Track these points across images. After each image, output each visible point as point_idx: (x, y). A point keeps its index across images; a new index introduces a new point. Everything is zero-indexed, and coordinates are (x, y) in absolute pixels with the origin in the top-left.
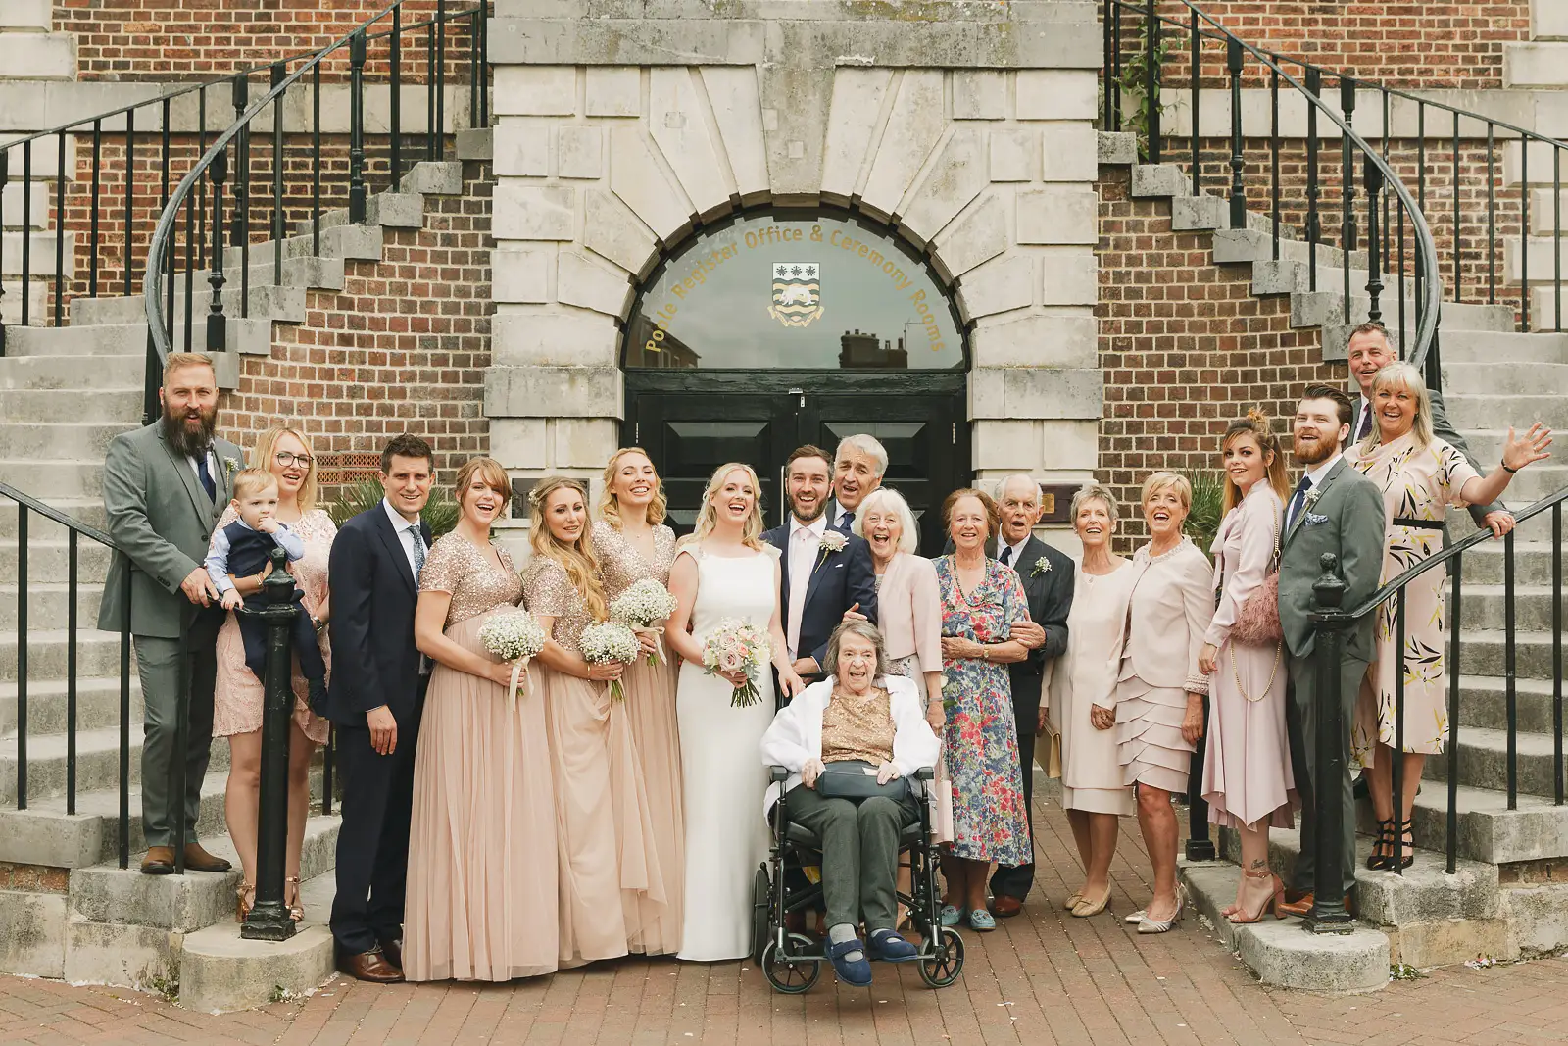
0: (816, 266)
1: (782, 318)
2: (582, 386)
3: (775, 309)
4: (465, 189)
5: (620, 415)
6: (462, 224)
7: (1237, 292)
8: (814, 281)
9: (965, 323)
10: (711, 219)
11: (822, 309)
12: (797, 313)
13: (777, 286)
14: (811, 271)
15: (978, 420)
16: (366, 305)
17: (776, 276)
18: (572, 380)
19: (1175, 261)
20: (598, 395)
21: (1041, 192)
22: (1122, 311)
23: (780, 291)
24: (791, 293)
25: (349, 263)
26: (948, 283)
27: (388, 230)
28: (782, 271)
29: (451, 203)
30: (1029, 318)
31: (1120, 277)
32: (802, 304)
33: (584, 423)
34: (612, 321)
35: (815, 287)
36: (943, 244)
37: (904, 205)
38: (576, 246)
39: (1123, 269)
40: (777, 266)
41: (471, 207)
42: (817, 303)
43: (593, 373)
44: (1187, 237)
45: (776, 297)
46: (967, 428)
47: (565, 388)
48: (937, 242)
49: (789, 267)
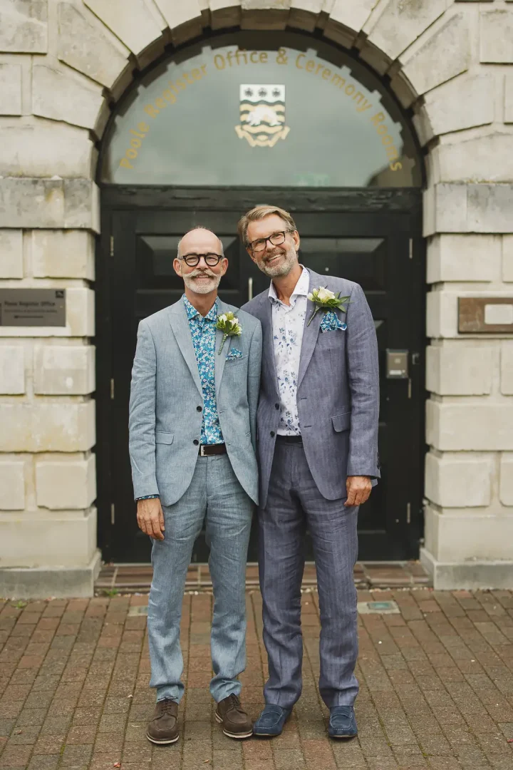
0: (281, 88)
1: (250, 139)
2: (58, 200)
3: (242, 129)
5: (96, 227)
8: (279, 103)
9: (423, 145)
10: (185, 39)
11: (287, 130)
12: (263, 133)
13: (244, 107)
14: (276, 94)
15: (439, 234)
17: (243, 97)
18: (48, 193)
20: (73, 206)
21: (503, 12)
23: (247, 112)
24: (258, 114)
26: (406, 103)
28: (249, 93)
30: (491, 136)
32: (268, 124)
33: (59, 234)
34: (86, 134)
35: (281, 108)
36: (408, 62)
37: (371, 23)
38: (51, 60)
40: (244, 88)
42: (283, 124)
43: (66, 187)
45: (243, 118)
46: (423, 244)
47: (40, 199)
48: (403, 60)
49: (256, 88)
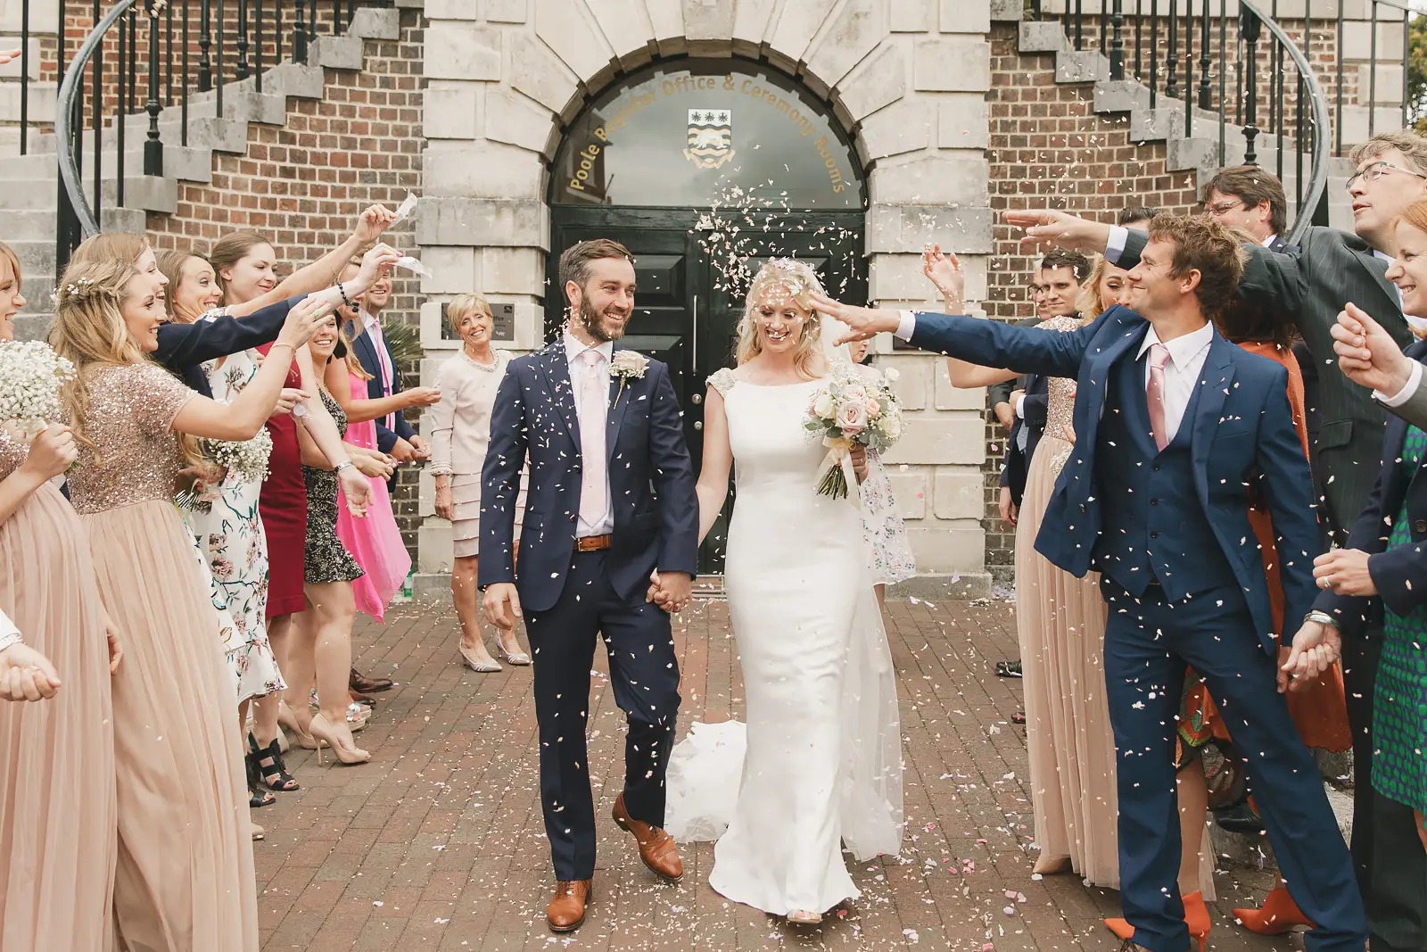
0: (728, 113)
1: (697, 161)
2: (508, 217)
3: (690, 152)
4: (402, 35)
5: (546, 246)
6: (400, 67)
7: (1115, 139)
8: (725, 127)
9: (864, 166)
10: (635, 65)
11: (733, 153)
12: (710, 156)
13: (692, 131)
14: (723, 118)
15: (876, 254)
16: (307, 140)
17: (691, 121)
18: (498, 212)
19: (1057, 111)
20: (522, 226)
21: (937, 42)
22: (1007, 157)
23: (694, 135)
24: (705, 138)
25: (291, 101)
26: (848, 128)
27: (329, 72)
28: (696, 117)
29: (389, 46)
30: (925, 160)
31: (1007, 126)
32: (715, 148)
33: (510, 251)
34: (536, 157)
35: (727, 132)
36: (846, 89)
37: (810, 53)
38: (504, 87)
39: (1010, 118)
40: (692, 112)
41: (408, 52)
42: (729, 147)
43: (518, 205)
44: (1067, 88)
45: (691, 141)
46: (865, 261)
47: (491, 219)
48: (840, 88)
49: (703, 113)
